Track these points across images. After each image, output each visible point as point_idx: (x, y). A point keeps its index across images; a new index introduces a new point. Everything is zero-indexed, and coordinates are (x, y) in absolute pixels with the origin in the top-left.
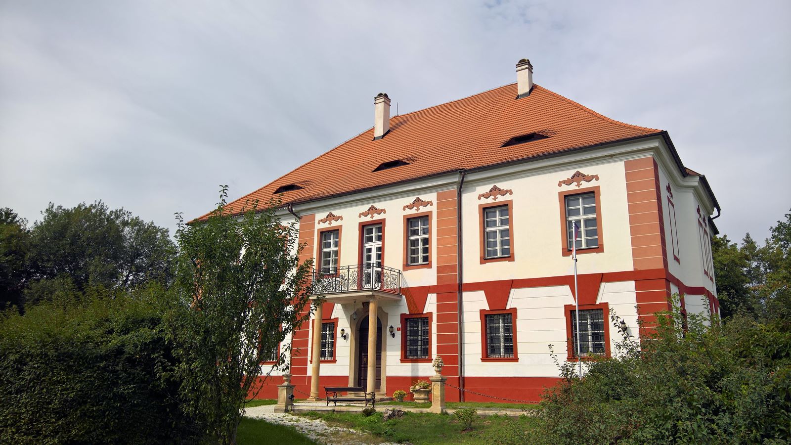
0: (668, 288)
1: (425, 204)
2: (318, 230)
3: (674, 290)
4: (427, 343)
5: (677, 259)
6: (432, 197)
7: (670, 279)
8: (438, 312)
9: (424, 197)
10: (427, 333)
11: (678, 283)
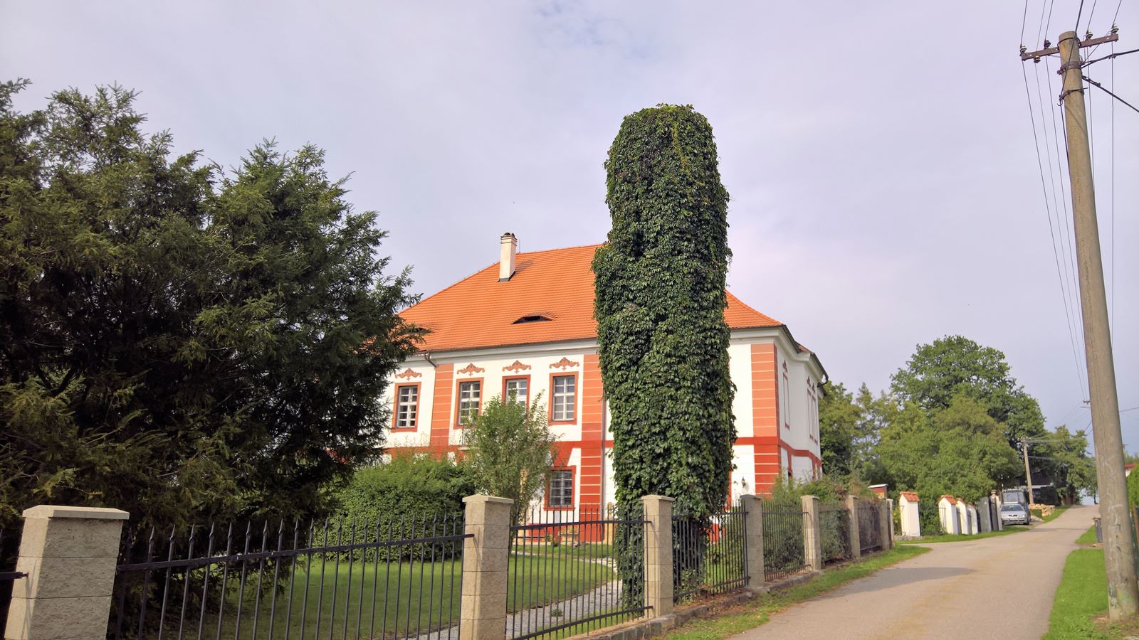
0: (779, 452)
1: (572, 364)
2: (457, 380)
3: (784, 453)
4: (569, 493)
5: (787, 426)
6: (579, 358)
7: (781, 444)
8: (582, 465)
9: (571, 358)
10: (570, 483)
11: (787, 447)
